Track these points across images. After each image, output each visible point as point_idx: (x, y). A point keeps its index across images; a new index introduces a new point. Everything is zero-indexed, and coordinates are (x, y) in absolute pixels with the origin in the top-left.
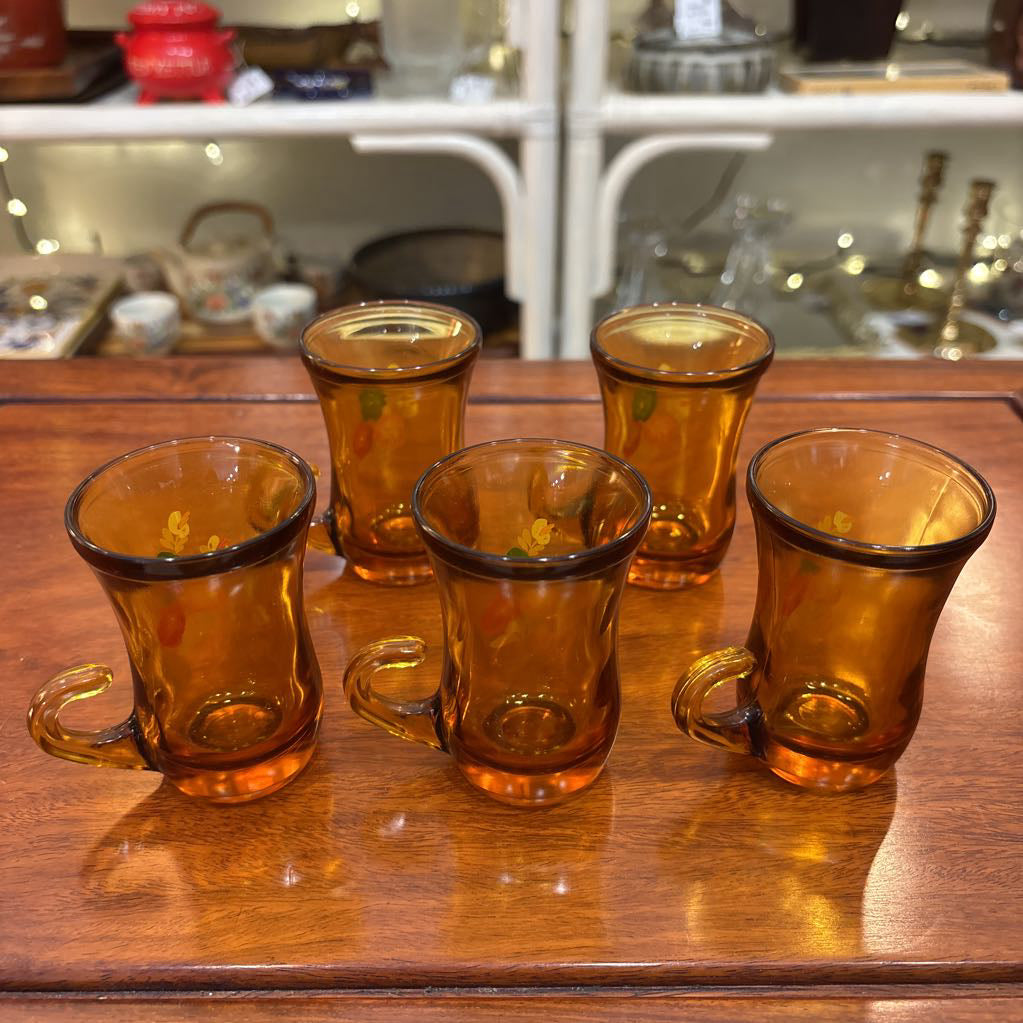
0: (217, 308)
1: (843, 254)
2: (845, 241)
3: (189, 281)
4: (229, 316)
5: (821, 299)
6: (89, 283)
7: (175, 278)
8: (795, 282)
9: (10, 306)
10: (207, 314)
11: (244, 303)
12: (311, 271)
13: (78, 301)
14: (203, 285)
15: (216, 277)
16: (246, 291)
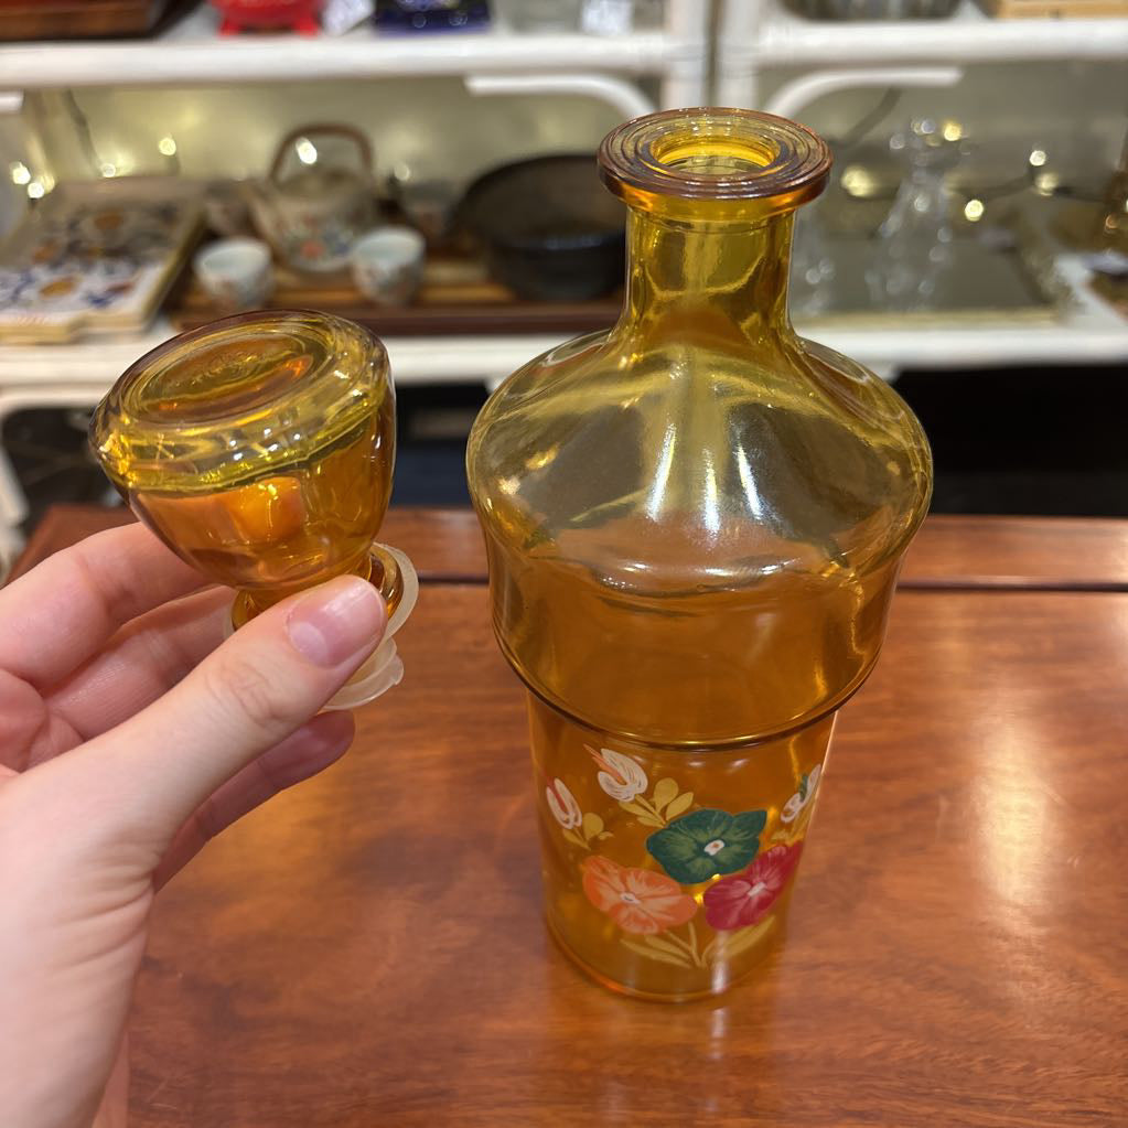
0: (313, 255)
1: (1034, 172)
2: (1037, 159)
3: (280, 224)
4: (327, 264)
5: (1006, 237)
6: (167, 213)
7: (265, 218)
8: (974, 210)
9: (84, 245)
10: (301, 261)
11: (343, 249)
12: (417, 209)
13: (158, 239)
14: (297, 230)
15: (312, 221)
16: (345, 236)
